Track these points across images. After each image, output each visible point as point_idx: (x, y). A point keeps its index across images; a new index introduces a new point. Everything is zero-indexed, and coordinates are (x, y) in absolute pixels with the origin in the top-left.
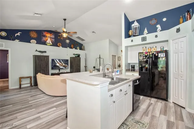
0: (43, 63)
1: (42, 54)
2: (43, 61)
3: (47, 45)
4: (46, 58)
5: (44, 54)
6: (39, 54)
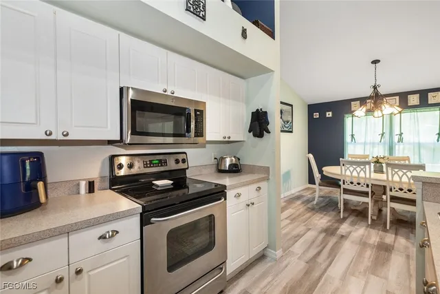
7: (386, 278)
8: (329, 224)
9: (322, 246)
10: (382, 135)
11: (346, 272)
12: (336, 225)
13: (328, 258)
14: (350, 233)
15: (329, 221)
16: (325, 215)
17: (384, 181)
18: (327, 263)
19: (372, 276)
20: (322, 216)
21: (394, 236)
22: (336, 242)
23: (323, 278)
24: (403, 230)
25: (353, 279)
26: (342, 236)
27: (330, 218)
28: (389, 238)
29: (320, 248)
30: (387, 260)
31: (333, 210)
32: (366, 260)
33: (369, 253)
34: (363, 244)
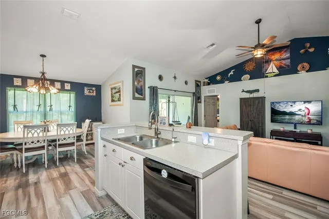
0: (252, 110)
1: (252, 96)
2: (252, 107)
3: (267, 77)
4: (257, 101)
5: (255, 95)
6: (247, 95)
7: (76, 187)
8: (17, 181)
9: (27, 197)
10: (39, 106)
11: (56, 199)
12: (24, 179)
13: (39, 200)
14: (39, 178)
15: (15, 179)
16: (7, 177)
17: (55, 136)
18: (41, 203)
19: (70, 191)
20: (5, 179)
21: (63, 167)
22: (35, 189)
23: (47, 212)
24: (65, 163)
25: (63, 199)
26: (36, 183)
27: (14, 177)
28: (62, 170)
29: (27, 199)
30: (70, 179)
31: (11, 171)
32: (61, 186)
33: (59, 182)
34: (52, 180)
